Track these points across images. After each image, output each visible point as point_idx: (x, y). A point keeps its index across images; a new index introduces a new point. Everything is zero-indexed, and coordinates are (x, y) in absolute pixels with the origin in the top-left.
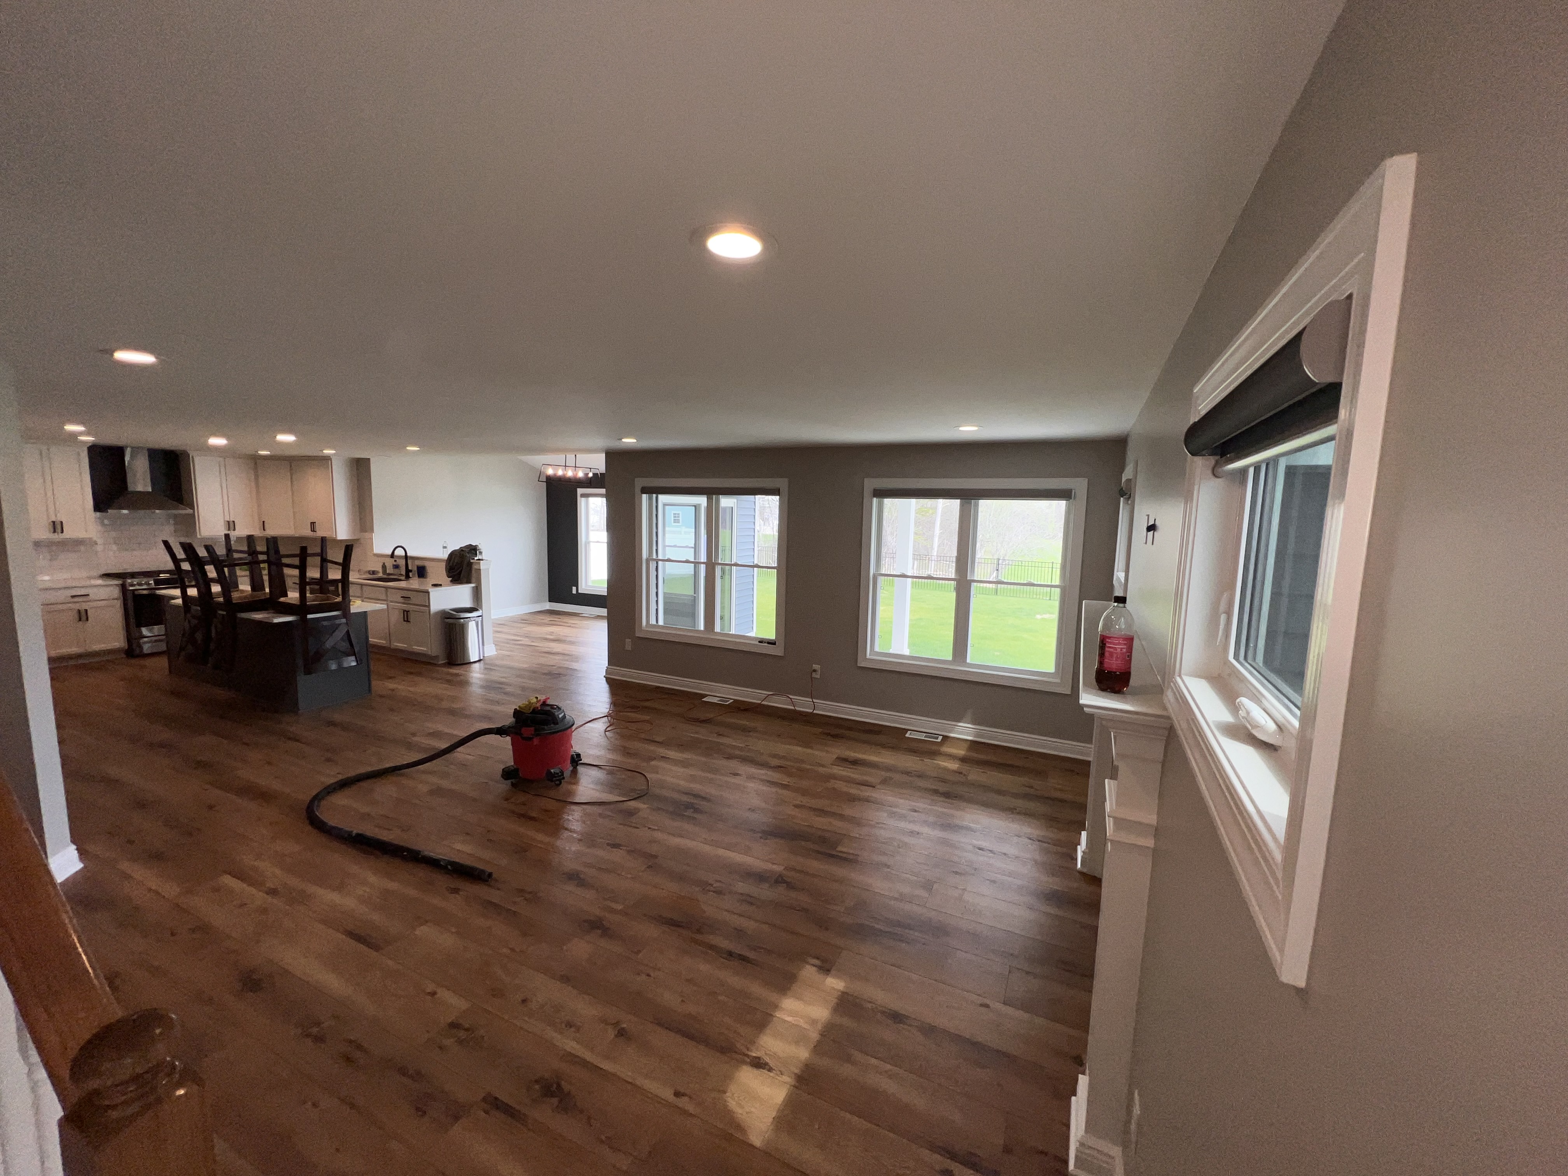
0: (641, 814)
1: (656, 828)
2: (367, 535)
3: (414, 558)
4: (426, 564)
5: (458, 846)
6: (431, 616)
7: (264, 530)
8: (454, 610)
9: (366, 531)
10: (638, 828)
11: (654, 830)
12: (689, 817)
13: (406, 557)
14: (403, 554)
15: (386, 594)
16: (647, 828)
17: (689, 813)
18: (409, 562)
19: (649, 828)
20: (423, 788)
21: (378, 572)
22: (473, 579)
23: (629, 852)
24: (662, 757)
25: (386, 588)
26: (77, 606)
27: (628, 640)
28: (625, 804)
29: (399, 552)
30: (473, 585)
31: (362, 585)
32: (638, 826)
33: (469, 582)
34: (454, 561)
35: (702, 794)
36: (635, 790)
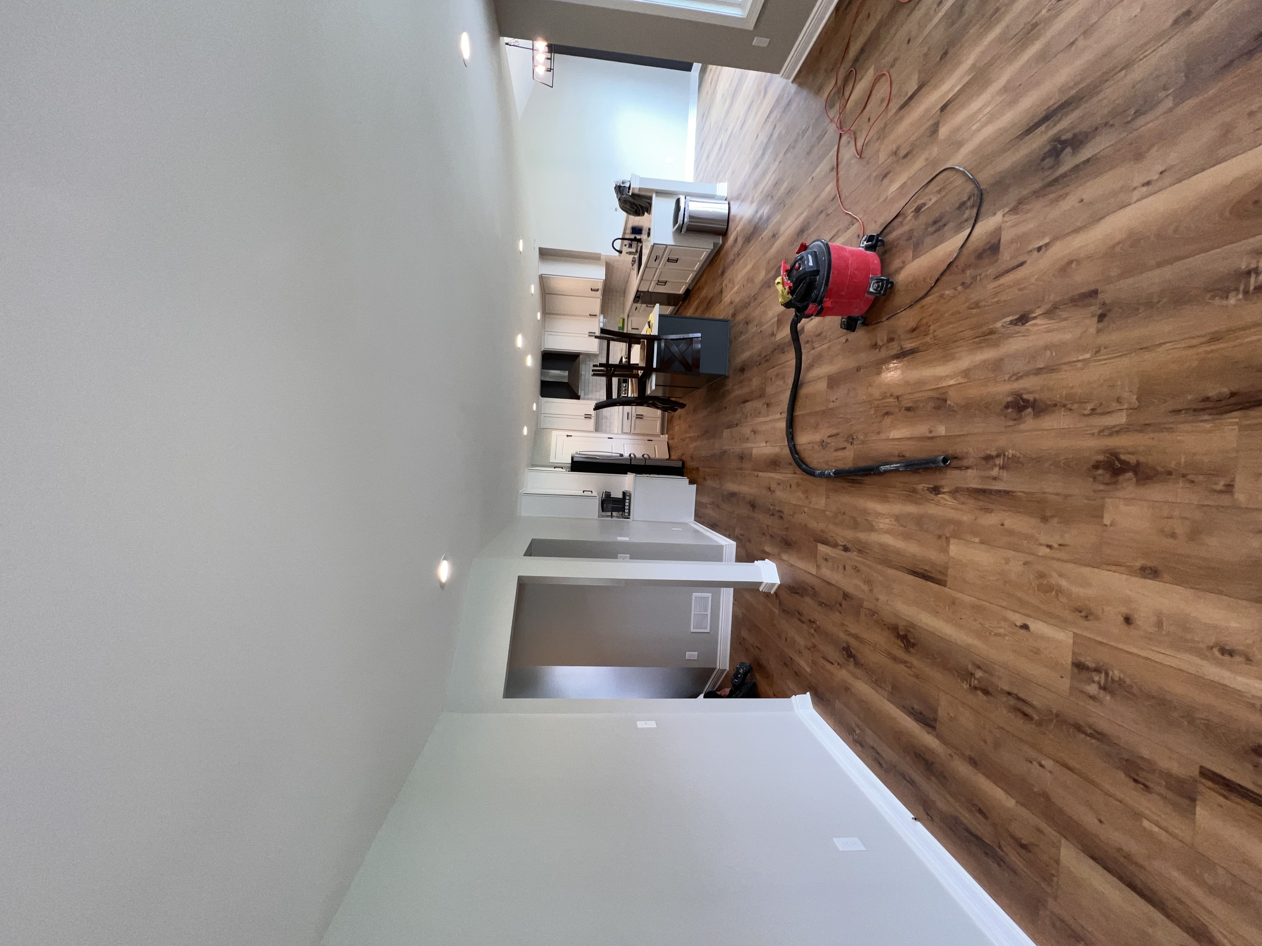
0: (1006, 237)
1: (1047, 240)
2: (602, 257)
3: (624, 233)
4: (630, 226)
5: (895, 434)
6: (677, 244)
7: (596, 315)
8: (674, 225)
9: (600, 257)
10: (1022, 264)
11: (1047, 245)
12: (1076, 169)
13: (623, 239)
14: (620, 241)
15: (651, 268)
16: (1035, 253)
17: (1069, 161)
18: (627, 236)
19: (1039, 249)
20: (822, 386)
21: (634, 258)
22: (648, 194)
23: (1050, 313)
24: (943, 109)
25: (646, 267)
26: (634, 418)
27: (756, 41)
28: (972, 238)
29: (618, 245)
30: (654, 196)
31: (642, 279)
32: (1021, 259)
33: (651, 198)
34: (629, 209)
35: (1056, 100)
36: (964, 203)
